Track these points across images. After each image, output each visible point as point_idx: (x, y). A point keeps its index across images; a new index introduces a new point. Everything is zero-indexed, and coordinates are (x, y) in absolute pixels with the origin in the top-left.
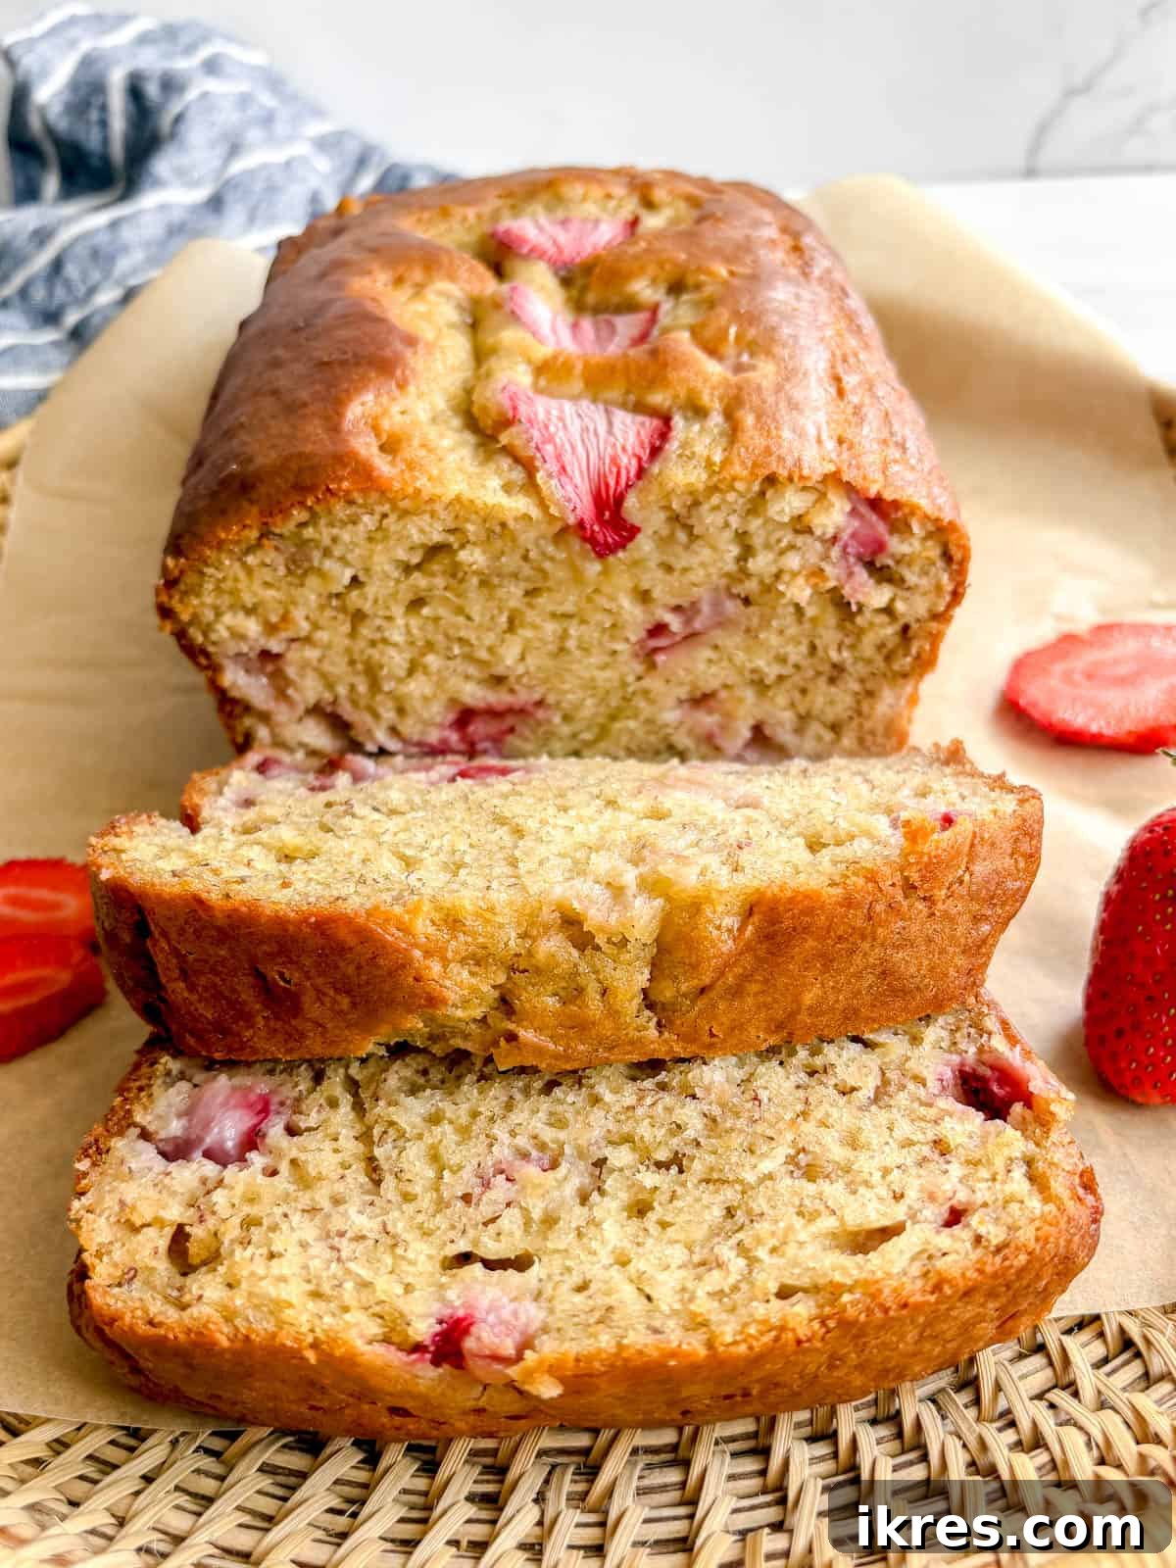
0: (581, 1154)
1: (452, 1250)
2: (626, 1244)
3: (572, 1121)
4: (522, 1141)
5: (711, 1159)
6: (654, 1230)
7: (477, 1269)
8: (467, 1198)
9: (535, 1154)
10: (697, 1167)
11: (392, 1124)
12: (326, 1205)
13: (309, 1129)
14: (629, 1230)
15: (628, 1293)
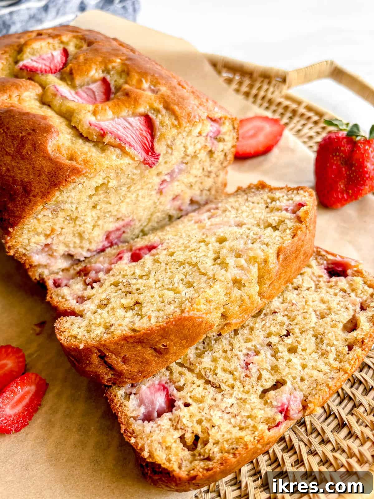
0: (262, 346)
1: (259, 392)
2: (301, 361)
3: (252, 338)
4: (245, 351)
5: (298, 326)
6: (303, 353)
7: (272, 393)
8: (246, 376)
9: (250, 353)
10: (297, 331)
11: (204, 369)
12: (213, 403)
13: (184, 384)
14: (298, 357)
15: (316, 373)
